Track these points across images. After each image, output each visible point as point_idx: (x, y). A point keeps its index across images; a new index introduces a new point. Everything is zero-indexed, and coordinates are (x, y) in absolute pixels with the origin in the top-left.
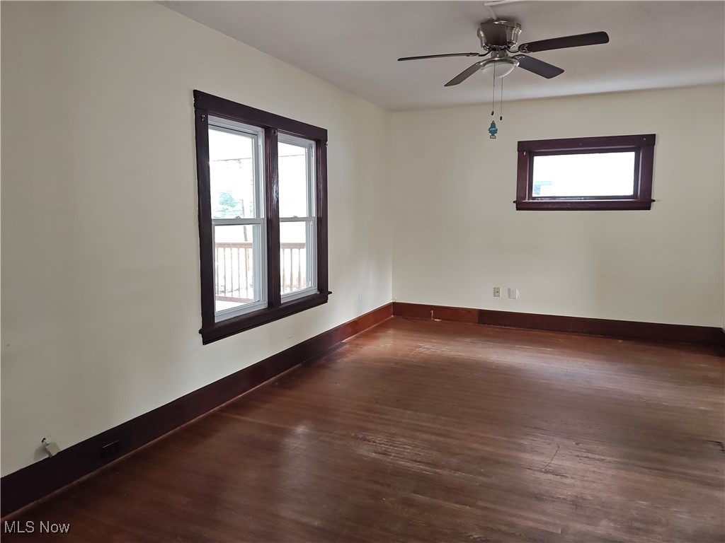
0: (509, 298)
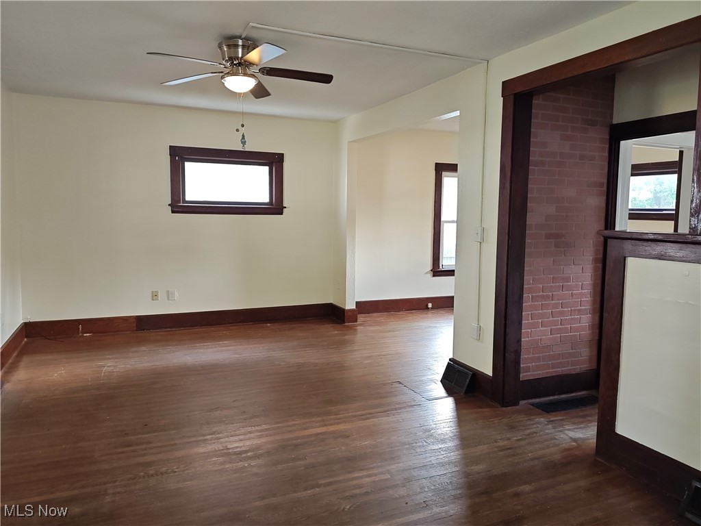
0: (168, 299)
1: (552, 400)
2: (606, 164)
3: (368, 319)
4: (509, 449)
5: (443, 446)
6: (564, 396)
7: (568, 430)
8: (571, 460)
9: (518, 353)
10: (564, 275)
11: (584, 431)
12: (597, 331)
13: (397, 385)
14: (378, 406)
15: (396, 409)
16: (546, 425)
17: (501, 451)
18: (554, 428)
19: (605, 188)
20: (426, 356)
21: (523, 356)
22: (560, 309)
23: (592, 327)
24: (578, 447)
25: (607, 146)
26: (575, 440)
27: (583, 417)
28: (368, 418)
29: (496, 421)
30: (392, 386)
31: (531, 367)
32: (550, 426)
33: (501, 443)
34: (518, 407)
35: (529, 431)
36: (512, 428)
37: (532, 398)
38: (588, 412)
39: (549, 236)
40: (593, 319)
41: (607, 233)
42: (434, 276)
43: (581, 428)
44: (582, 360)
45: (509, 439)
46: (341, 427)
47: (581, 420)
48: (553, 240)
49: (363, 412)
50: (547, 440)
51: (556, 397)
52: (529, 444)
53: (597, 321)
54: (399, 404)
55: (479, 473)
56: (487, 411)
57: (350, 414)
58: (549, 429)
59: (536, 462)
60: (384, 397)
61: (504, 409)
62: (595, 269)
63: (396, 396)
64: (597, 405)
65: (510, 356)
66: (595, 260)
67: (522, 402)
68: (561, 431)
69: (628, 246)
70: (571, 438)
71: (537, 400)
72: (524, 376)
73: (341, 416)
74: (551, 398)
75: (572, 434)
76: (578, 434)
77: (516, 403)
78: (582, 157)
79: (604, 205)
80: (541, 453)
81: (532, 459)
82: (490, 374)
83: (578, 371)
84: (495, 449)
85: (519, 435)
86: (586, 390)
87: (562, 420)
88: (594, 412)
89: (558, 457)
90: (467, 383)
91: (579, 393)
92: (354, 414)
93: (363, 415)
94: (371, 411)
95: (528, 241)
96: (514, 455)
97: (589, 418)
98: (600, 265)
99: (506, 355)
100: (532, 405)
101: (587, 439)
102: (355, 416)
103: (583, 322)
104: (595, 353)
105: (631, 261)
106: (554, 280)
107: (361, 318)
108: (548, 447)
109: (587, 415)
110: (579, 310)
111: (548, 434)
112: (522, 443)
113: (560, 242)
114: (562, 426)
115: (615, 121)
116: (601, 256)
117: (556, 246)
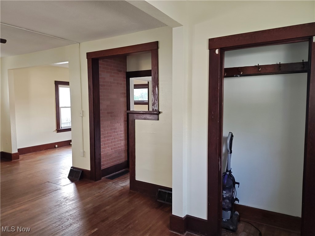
1: (113, 175)
2: (126, 86)
3: (25, 157)
4: (100, 196)
5: (73, 202)
6: (117, 172)
7: (120, 184)
8: (122, 193)
9: (100, 159)
10: (114, 127)
11: (125, 183)
12: (127, 146)
13: (48, 183)
14: (40, 194)
15: (49, 193)
16: (112, 184)
17: (97, 197)
18: (115, 184)
19: (126, 95)
20: (58, 168)
21: (102, 160)
22: (114, 140)
23: (125, 145)
24: (124, 189)
25: (126, 79)
26: (122, 187)
27: (125, 178)
28: (36, 200)
29: (94, 187)
30: (45, 184)
31: (105, 164)
32: (114, 184)
33: (96, 195)
34: (101, 180)
35: (106, 188)
36: (100, 188)
37: (106, 176)
38: (126, 176)
39: (108, 113)
40: (125, 142)
41: (128, 112)
42: (58, 132)
43: (124, 182)
44: (122, 158)
45: (99, 192)
46: (23, 207)
47: (124, 179)
48: (110, 114)
49: (33, 198)
50: (113, 189)
51: (114, 173)
52: (107, 192)
53: (127, 143)
54: (50, 190)
55: (89, 208)
56: (89, 185)
57: (26, 200)
58: (113, 185)
59: (110, 198)
60: (42, 189)
61: (96, 182)
62: (125, 124)
63: (48, 188)
64: (129, 173)
65: (97, 161)
66: (125, 121)
67: (103, 178)
68: (117, 185)
69: (135, 116)
70: (121, 186)
71: (108, 176)
72: (102, 168)
73: (22, 202)
74: (113, 174)
75: (121, 185)
76: (124, 184)
77: (100, 179)
78: (118, 83)
79: (126, 101)
80: (111, 194)
81: (109, 197)
82: (90, 169)
83: (121, 162)
84: (94, 197)
85: (103, 190)
86: (124, 169)
87: (117, 181)
88: (128, 176)
89: (118, 194)
90: (80, 175)
91: (123, 170)
92: (28, 200)
93: (34, 199)
94: (37, 197)
95: (101, 115)
96: (102, 198)
97: (126, 178)
98: (126, 122)
99: (96, 161)
100: (106, 178)
101: (127, 185)
102: (29, 201)
103: (122, 144)
104: (127, 155)
105: (136, 121)
106: (111, 129)
107: (21, 157)
108: (114, 191)
109: (126, 177)
110: (120, 140)
111: (113, 187)
112: (104, 192)
113: (112, 115)
114: (118, 183)
115: (128, 71)
116: (126, 119)
117: (111, 116)
